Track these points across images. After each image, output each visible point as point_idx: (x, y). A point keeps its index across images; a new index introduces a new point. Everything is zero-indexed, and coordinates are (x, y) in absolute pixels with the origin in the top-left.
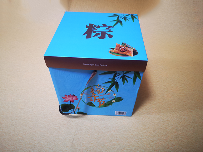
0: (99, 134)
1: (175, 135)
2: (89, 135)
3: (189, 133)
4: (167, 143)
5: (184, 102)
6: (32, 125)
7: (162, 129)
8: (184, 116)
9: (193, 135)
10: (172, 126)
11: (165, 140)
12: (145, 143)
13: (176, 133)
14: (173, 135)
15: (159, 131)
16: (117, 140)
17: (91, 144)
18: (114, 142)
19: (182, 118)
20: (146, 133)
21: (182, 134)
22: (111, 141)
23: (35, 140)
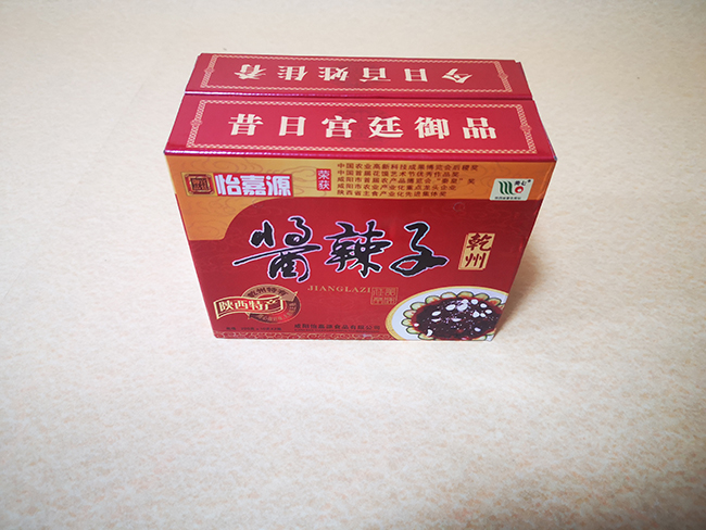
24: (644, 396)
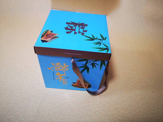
0: (58, 104)
1: (115, 108)
2: (51, 104)
3: (126, 107)
4: (108, 113)
5: (126, 83)
6: (9, 94)
7: (106, 102)
8: (124, 93)
9: (129, 108)
10: (114, 101)
11: (107, 110)
12: (92, 112)
13: (116, 106)
14: (114, 107)
15: (104, 104)
16: (72, 109)
17: (52, 111)
18: (69, 111)
19: (122, 95)
20: (94, 104)
21: (120, 107)
22: (67, 109)
23: (10, 106)
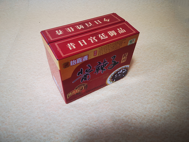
24: (166, 111)
